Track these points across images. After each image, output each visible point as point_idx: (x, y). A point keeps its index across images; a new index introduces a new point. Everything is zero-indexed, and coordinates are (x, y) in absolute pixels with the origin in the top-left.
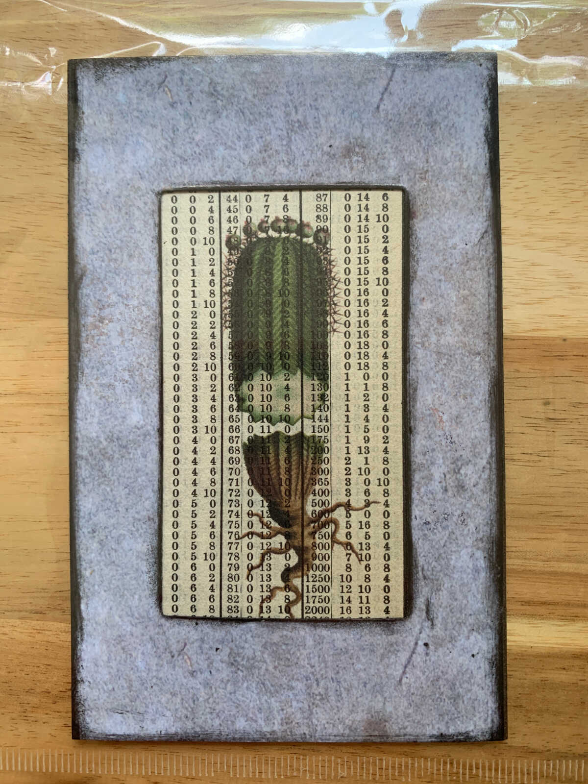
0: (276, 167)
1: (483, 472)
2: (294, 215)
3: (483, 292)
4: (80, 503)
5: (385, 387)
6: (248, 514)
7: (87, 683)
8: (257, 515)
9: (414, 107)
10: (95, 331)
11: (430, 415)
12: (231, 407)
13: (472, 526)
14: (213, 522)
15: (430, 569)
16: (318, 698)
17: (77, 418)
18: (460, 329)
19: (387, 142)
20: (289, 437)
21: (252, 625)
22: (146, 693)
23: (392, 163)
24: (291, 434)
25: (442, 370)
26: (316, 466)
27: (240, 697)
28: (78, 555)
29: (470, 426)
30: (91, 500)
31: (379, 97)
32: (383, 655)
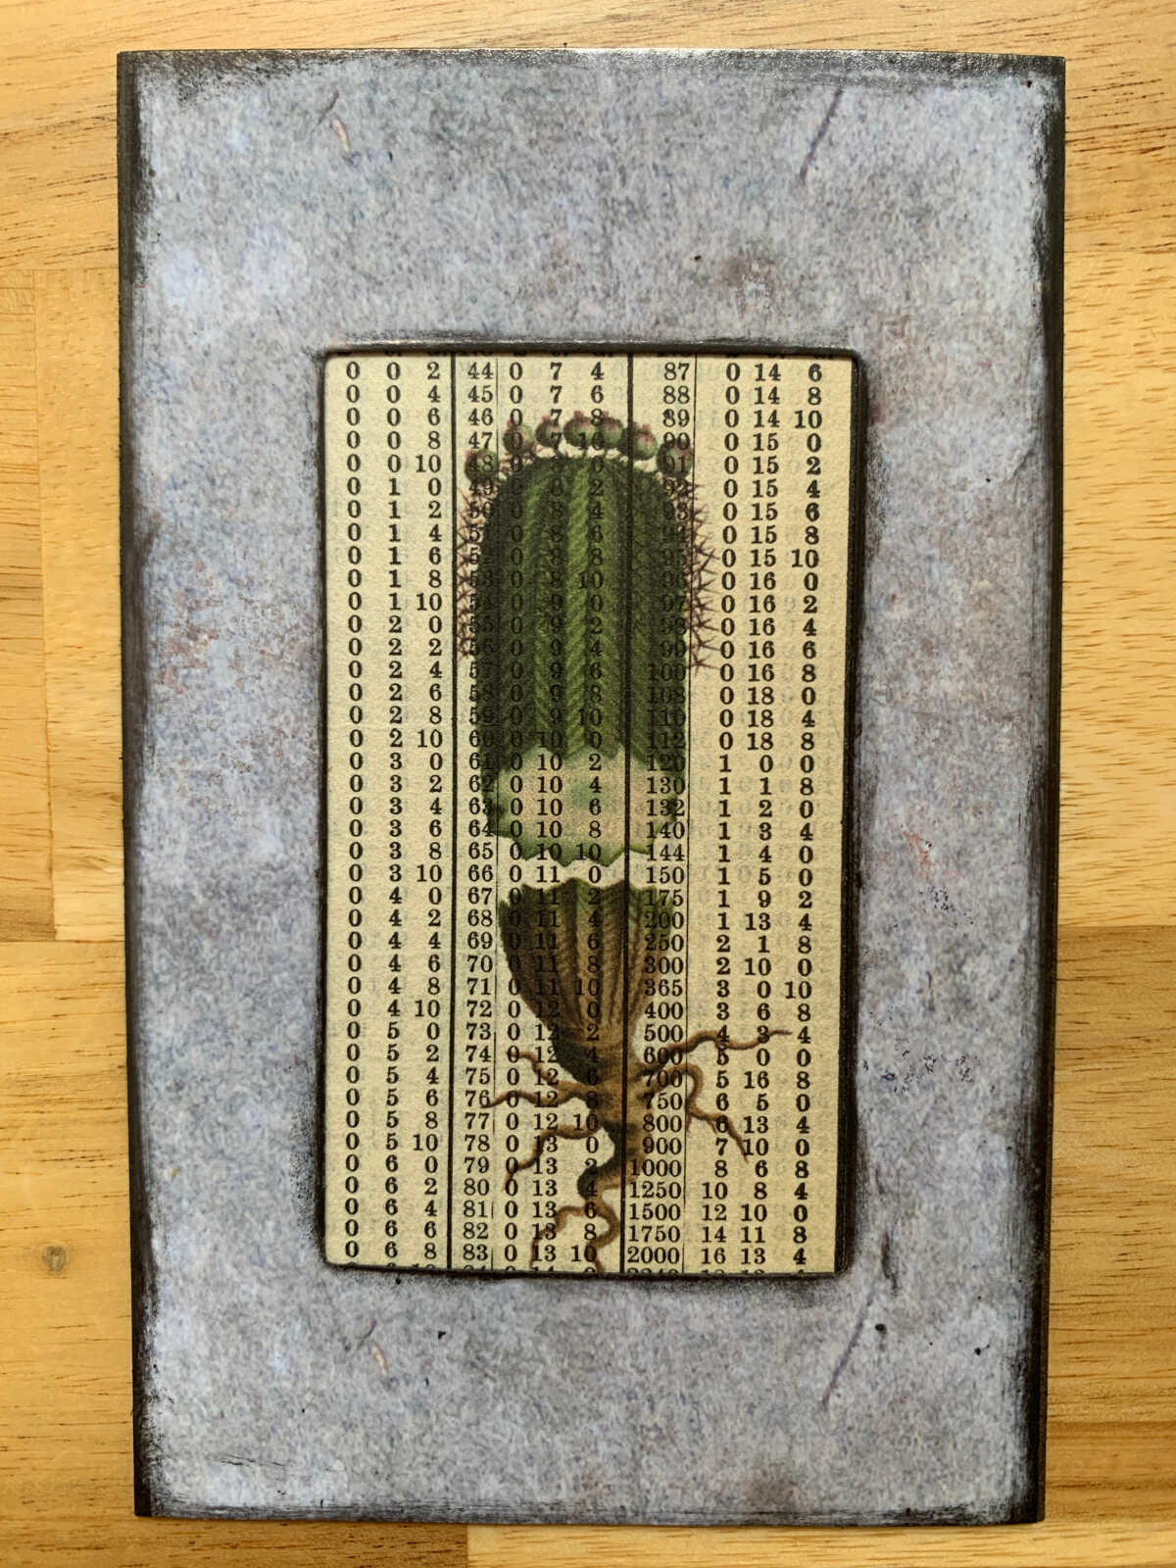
0: (577, 303)
1: (1011, 969)
2: (616, 409)
3: (1021, 583)
4: (149, 1026)
5: (807, 786)
6: (509, 1054)
7: (166, 1402)
8: (528, 1056)
9: (883, 176)
10: (180, 658)
11: (902, 848)
12: (473, 825)
13: (983, 1084)
14: (433, 1071)
15: (893, 1172)
16: (653, 1435)
17: (140, 845)
18: (971, 663)
19: (820, 252)
20: (598, 890)
21: (516, 1285)
22: (290, 1423)
23: (832, 298)
24: (602, 884)
25: (930, 752)
26: (656, 954)
27: (488, 1433)
28: (144, 1137)
29: (986, 873)
30: (172, 1020)
31: (806, 151)
32: (789, 1349)
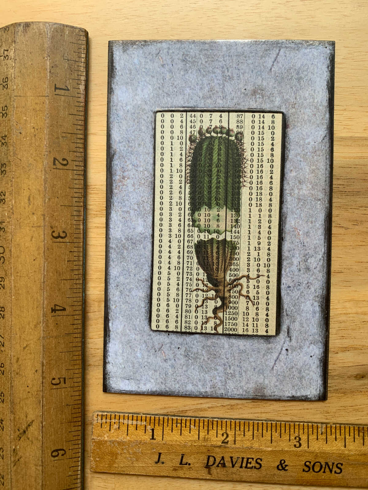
0: (216, 99)
1: (320, 261)
2: (225, 125)
3: (323, 167)
4: (111, 271)
5: (270, 216)
6: (196, 279)
7: (111, 364)
8: (201, 280)
9: (290, 70)
10: (120, 184)
11: (293, 231)
12: (189, 224)
13: (313, 289)
14: (178, 283)
15: (290, 310)
16: (230, 375)
17: (110, 228)
18: (311, 186)
19: (275, 88)
20: (218, 241)
21: (197, 336)
22: (141, 370)
23: (277, 99)
24: (220, 239)
25: (300, 208)
26: (232, 256)
27: (189, 373)
28: (108, 298)
29: (314, 237)
30: (116, 270)
31: (272, 64)
32: (264, 354)
